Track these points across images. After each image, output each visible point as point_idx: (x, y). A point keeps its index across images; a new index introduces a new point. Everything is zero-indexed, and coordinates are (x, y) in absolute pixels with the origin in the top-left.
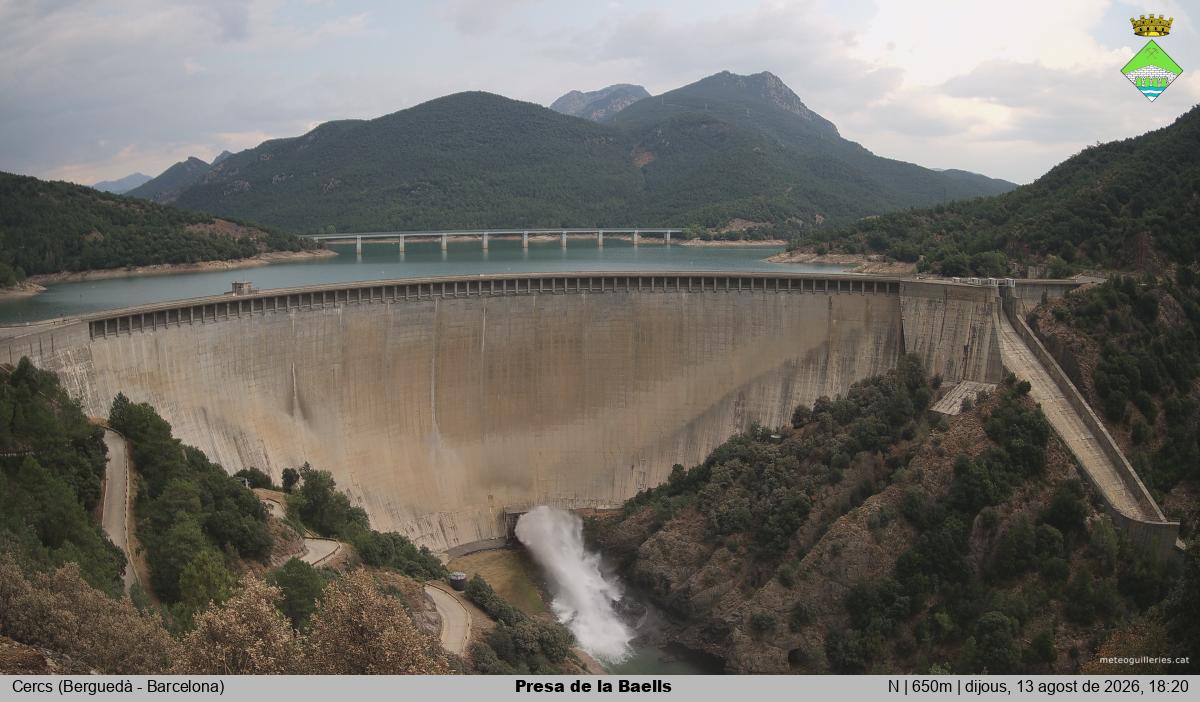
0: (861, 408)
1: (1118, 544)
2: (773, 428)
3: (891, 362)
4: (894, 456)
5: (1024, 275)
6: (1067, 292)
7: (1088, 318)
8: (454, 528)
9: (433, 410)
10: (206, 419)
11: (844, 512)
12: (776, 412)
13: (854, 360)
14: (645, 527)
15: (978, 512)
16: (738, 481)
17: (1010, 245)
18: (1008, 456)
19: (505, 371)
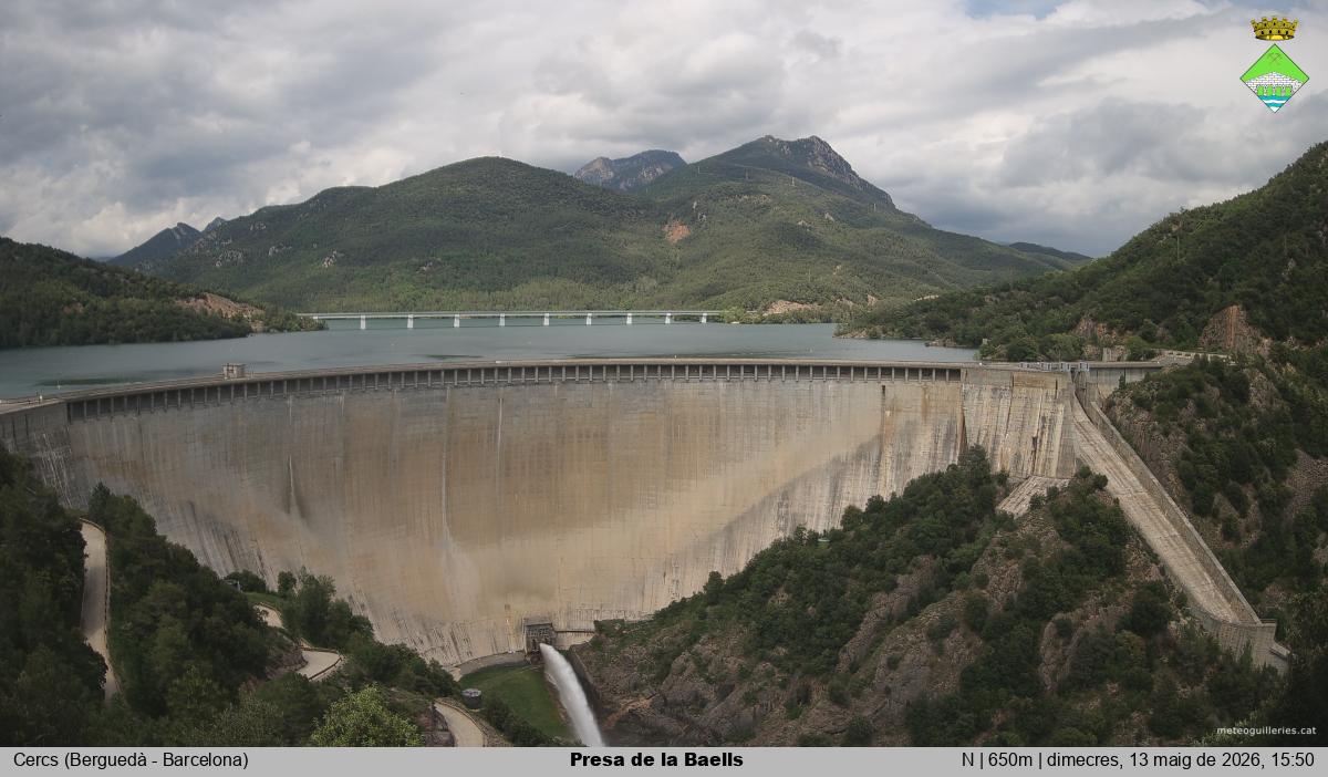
0: (918, 508)
1: (1208, 649)
2: (820, 532)
3: (951, 457)
4: (954, 562)
5: (1100, 357)
6: (1148, 375)
7: (1170, 403)
8: (467, 640)
9: (444, 510)
10: (194, 514)
11: (901, 621)
12: (824, 513)
13: (909, 455)
14: (679, 639)
15: (1049, 619)
16: (782, 589)
17: (1084, 325)
18: (1083, 556)
19: (523, 468)
